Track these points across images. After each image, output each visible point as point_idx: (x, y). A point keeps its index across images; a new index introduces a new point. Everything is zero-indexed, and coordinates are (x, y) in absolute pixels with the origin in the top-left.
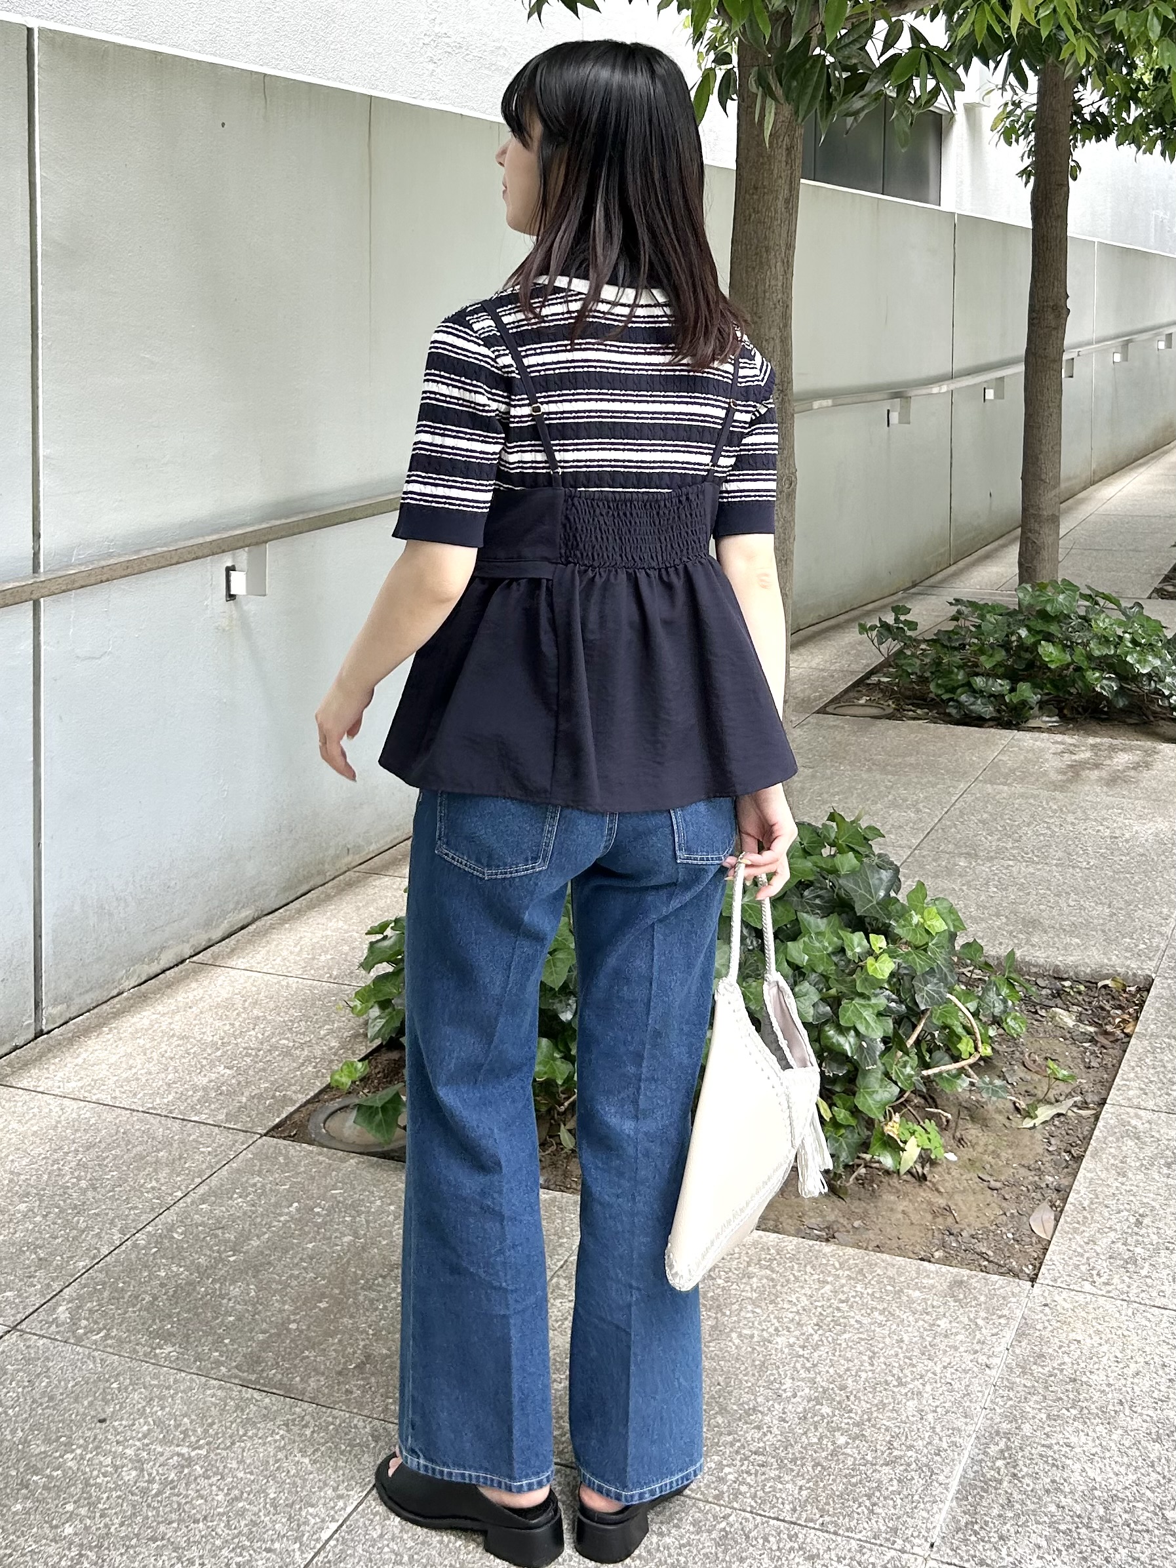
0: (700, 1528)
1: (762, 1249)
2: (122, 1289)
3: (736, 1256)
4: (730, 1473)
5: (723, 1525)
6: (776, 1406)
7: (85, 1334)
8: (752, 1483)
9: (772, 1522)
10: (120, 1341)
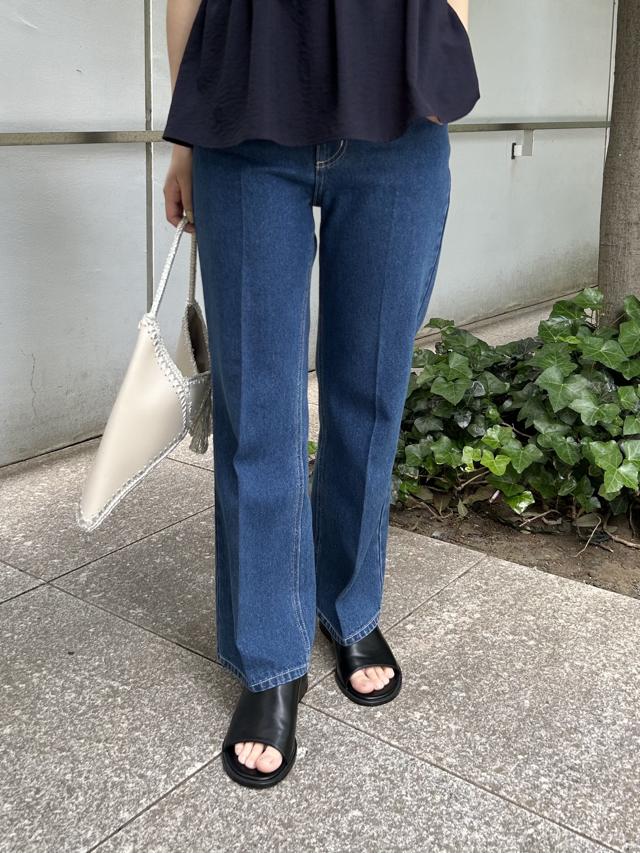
0: (509, 829)
1: (600, 602)
2: (128, 567)
3: (578, 604)
4: (545, 783)
5: (531, 831)
6: (597, 730)
7: (90, 593)
8: (565, 796)
9: (578, 837)
10: (110, 600)
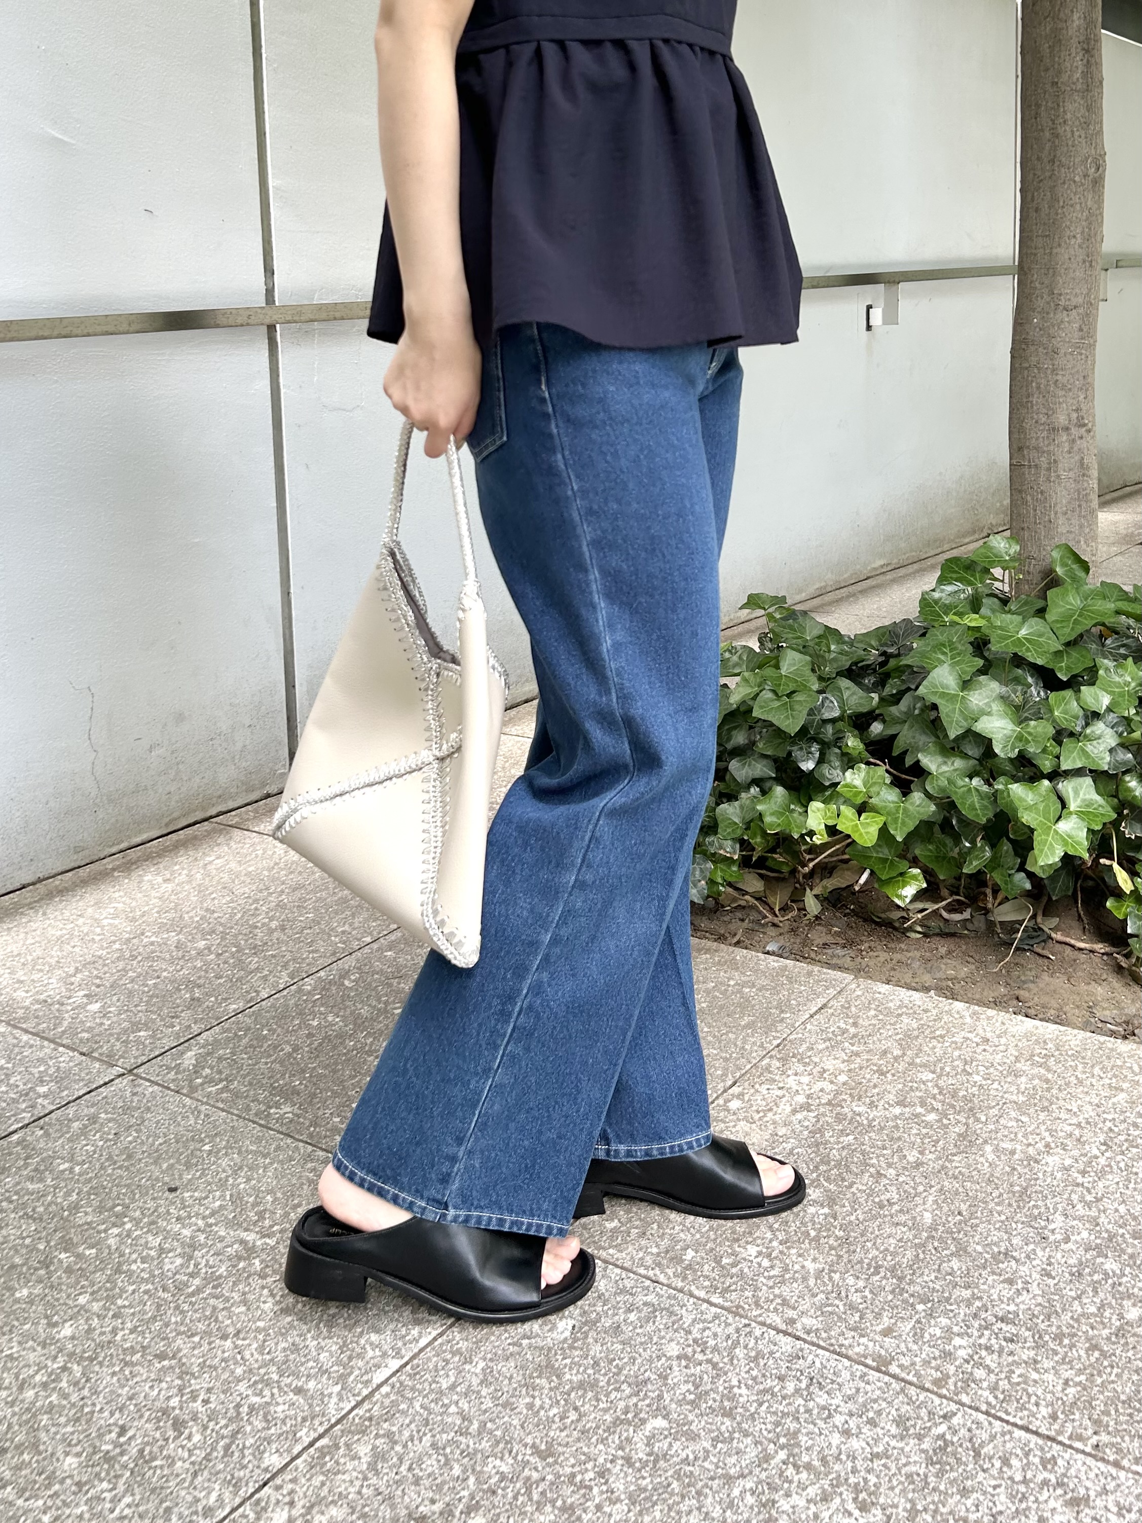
0: (907, 1429)
1: (1037, 1042)
2: (265, 1037)
3: (1002, 1048)
4: (961, 1347)
5: (942, 1428)
6: (1040, 1253)
7: (202, 1084)
8: (993, 1366)
9: (1018, 1433)
10: (237, 1095)
